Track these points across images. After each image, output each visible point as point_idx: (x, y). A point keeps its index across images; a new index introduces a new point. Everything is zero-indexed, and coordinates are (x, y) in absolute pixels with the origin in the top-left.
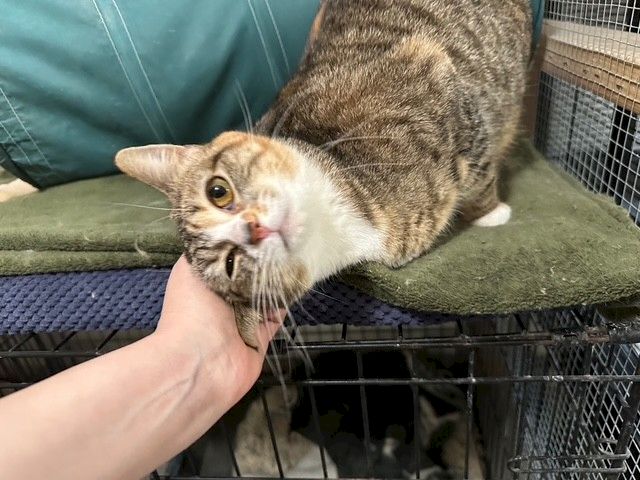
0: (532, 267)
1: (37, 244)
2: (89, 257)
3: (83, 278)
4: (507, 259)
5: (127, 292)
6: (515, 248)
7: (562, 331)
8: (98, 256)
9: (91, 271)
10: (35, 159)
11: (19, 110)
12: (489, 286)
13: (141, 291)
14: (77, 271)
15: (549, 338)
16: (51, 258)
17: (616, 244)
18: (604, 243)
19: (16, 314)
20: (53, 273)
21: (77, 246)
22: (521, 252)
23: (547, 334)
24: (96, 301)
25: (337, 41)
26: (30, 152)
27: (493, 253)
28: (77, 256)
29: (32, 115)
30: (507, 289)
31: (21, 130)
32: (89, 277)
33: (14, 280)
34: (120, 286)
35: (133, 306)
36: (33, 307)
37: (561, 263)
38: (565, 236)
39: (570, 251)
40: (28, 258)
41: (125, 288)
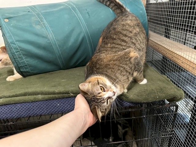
0: (155, 93)
1: (42, 93)
2: (57, 96)
3: (55, 101)
4: (150, 91)
5: (67, 103)
6: (151, 89)
7: (161, 105)
8: (60, 95)
9: (57, 99)
10: (27, 70)
11: (25, 58)
12: (147, 97)
13: (71, 103)
14: (53, 99)
15: (159, 107)
16: (46, 97)
17: (169, 87)
18: (167, 87)
19: (37, 111)
20: (47, 100)
21: (54, 93)
22: (152, 89)
23: (158, 106)
24: (59, 106)
25: (106, 46)
26: (26, 68)
27: (147, 90)
28: (54, 96)
29: (28, 59)
30: (151, 97)
31: (25, 63)
32: (56, 101)
33: (37, 102)
34: (65, 102)
35: (69, 106)
36: (42, 109)
37: (160, 92)
38: (160, 86)
39: (161, 89)
40: (40, 97)
41: (66, 102)
